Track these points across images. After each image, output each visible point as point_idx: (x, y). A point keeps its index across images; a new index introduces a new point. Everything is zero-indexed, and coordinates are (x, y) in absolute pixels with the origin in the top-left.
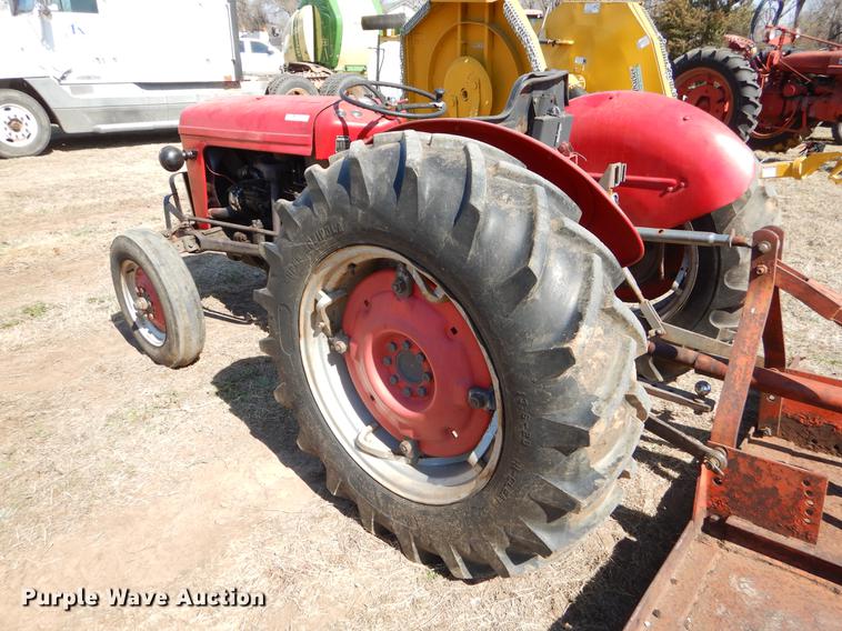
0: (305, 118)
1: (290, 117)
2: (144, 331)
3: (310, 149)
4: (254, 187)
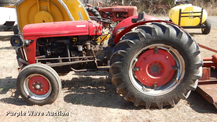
0: (85, 26)
1: (78, 26)
2: (33, 97)
3: (88, 33)
4: (58, 47)
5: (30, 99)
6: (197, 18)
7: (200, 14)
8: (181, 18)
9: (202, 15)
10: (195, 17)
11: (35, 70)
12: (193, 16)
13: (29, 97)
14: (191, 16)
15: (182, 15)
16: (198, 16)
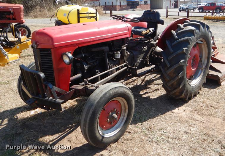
3: (129, 35)
5: (104, 140)
6: (93, 18)
7: (94, 15)
8: (80, 18)
9: (96, 16)
10: (91, 17)
11: (115, 92)
12: (90, 17)
13: (103, 137)
14: (88, 17)
15: (81, 15)
16: (94, 17)
